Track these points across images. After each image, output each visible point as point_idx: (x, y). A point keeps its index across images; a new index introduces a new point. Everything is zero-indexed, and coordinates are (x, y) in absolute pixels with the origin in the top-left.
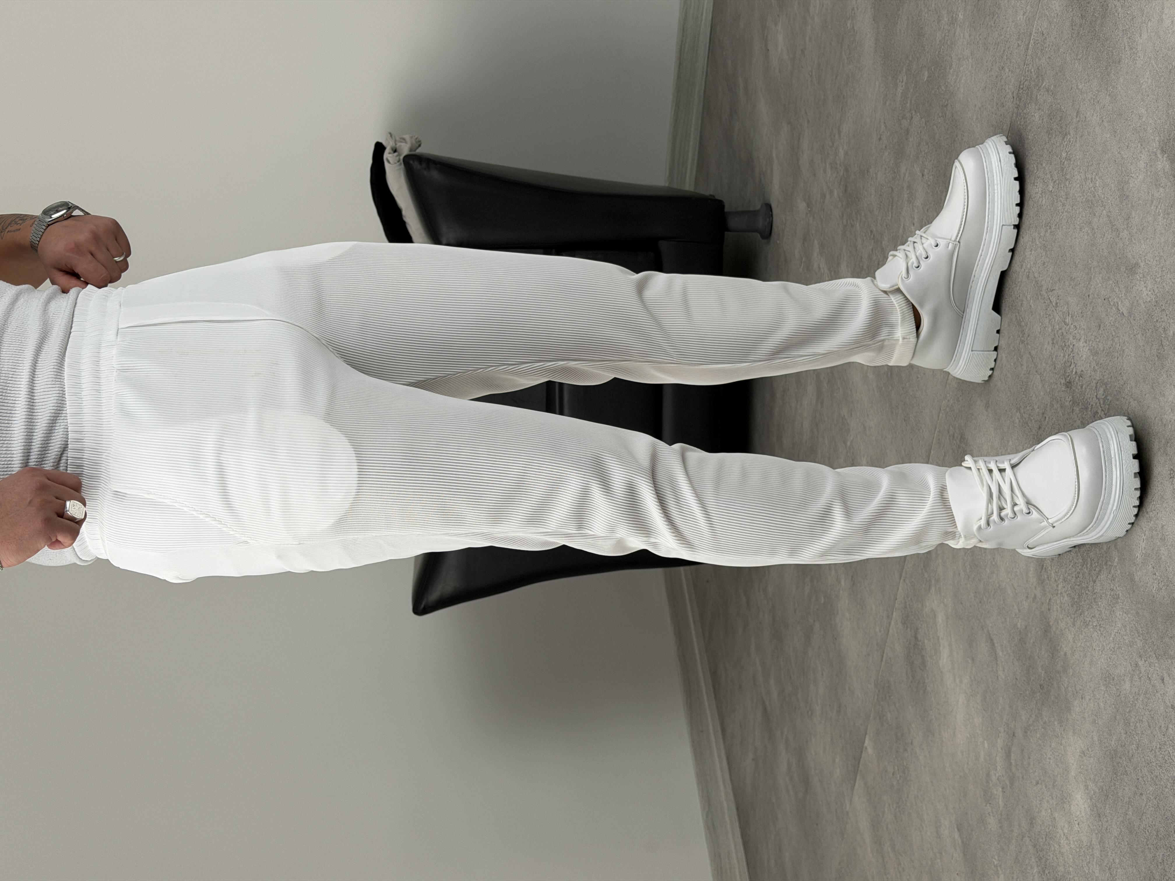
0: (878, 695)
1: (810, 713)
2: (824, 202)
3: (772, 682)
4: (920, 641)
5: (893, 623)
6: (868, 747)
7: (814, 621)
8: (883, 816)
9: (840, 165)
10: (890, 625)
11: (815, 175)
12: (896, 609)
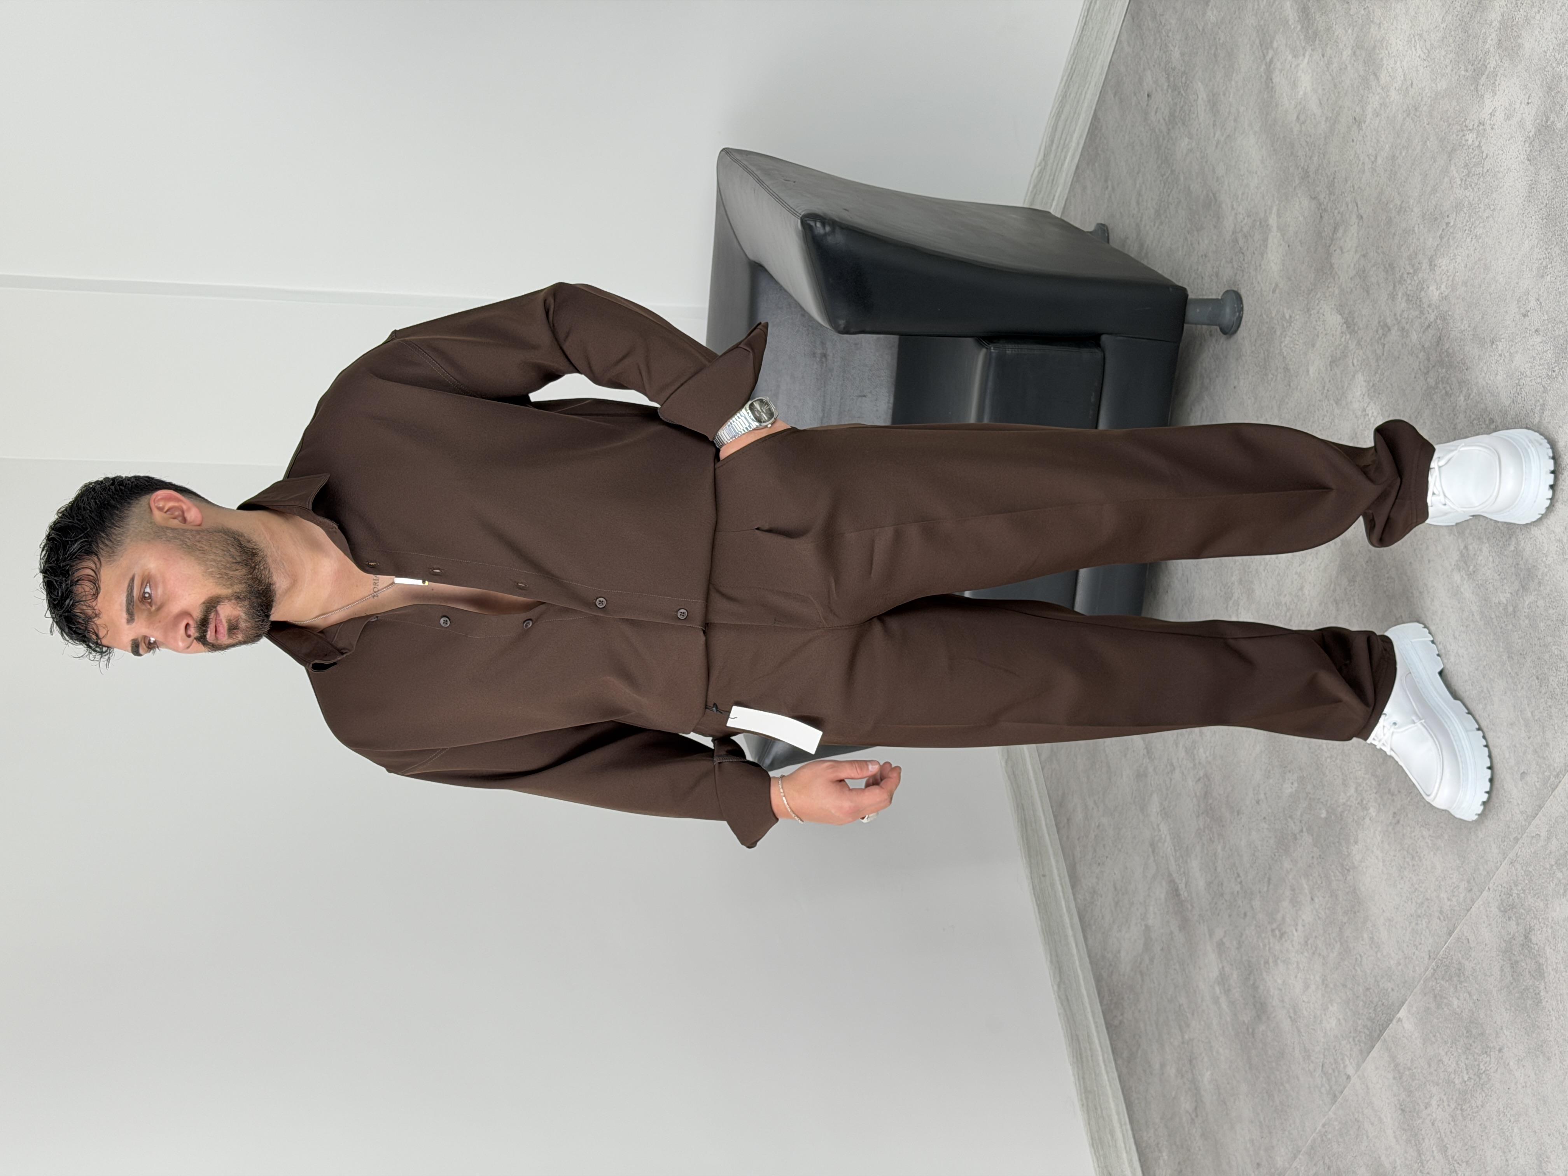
0: (1435, 970)
1: (1277, 932)
2: (1384, 335)
3: (1195, 864)
4: (1537, 944)
5: (1479, 902)
6: (1404, 1021)
7: (1302, 831)
8: (1426, 1108)
9: (1429, 306)
10: (1473, 901)
11: (1368, 292)
12: (1489, 888)
